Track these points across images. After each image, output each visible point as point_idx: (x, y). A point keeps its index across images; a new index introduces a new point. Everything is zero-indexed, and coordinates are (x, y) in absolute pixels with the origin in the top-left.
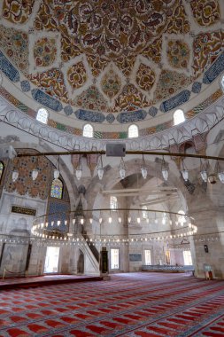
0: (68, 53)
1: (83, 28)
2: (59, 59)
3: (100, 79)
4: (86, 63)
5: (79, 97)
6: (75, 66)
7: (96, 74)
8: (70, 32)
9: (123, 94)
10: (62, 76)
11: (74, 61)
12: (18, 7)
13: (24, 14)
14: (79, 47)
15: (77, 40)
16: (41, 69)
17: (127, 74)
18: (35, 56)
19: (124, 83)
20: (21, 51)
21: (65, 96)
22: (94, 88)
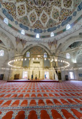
1: (40, 2)
3: (51, 15)
4: (45, 13)
5: (47, 25)
6: (42, 16)
7: (49, 14)
8: (37, 6)
9: (61, 15)
10: (40, 22)
11: (41, 14)
12: (21, 10)
13: (24, 11)
14: (41, 9)
15: (40, 7)
16: (34, 23)
17: (60, 6)
18: (31, 20)
19: (60, 11)
20: (27, 21)
21: (43, 27)
22: (50, 19)
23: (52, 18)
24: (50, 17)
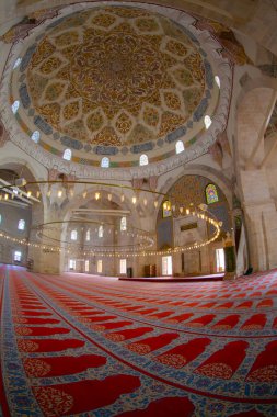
0: (156, 101)
1: (143, 86)
2: (158, 109)
3: (178, 84)
4: (166, 91)
5: (186, 108)
6: (166, 100)
7: (174, 86)
8: (144, 95)
9: (192, 71)
10: (169, 112)
11: (162, 99)
12: (124, 124)
13: (128, 121)
14: (154, 91)
15: (150, 92)
16: (159, 125)
17: (175, 61)
18: (150, 124)
19: (183, 67)
20: (144, 132)
21: (181, 119)
22: (184, 92)
23: (183, 88)
24: (179, 90)
